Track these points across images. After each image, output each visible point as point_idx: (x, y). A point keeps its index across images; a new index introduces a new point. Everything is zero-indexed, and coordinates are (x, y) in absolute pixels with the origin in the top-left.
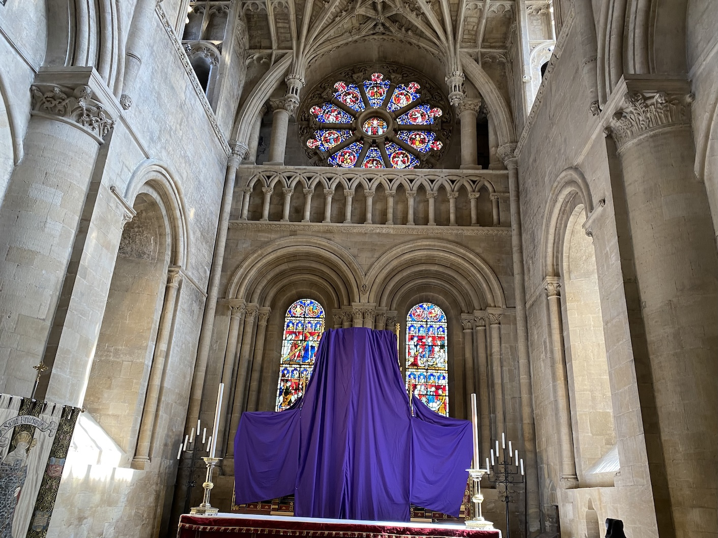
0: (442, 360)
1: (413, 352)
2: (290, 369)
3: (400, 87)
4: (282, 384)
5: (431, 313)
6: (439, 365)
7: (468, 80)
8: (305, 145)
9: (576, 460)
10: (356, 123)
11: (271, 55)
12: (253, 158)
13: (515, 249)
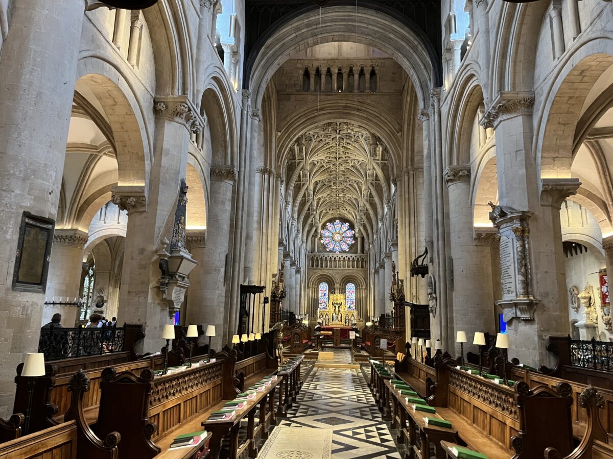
0: (354, 296)
2: (321, 298)
3: (344, 225)
5: (352, 285)
10: (333, 235)
12: (310, 251)
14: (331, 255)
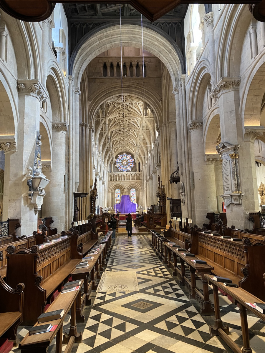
0: (135, 196)
1: (131, 195)
2: (117, 198)
3: (128, 156)
5: (133, 190)
10: (122, 162)
12: (109, 172)
14: (121, 173)
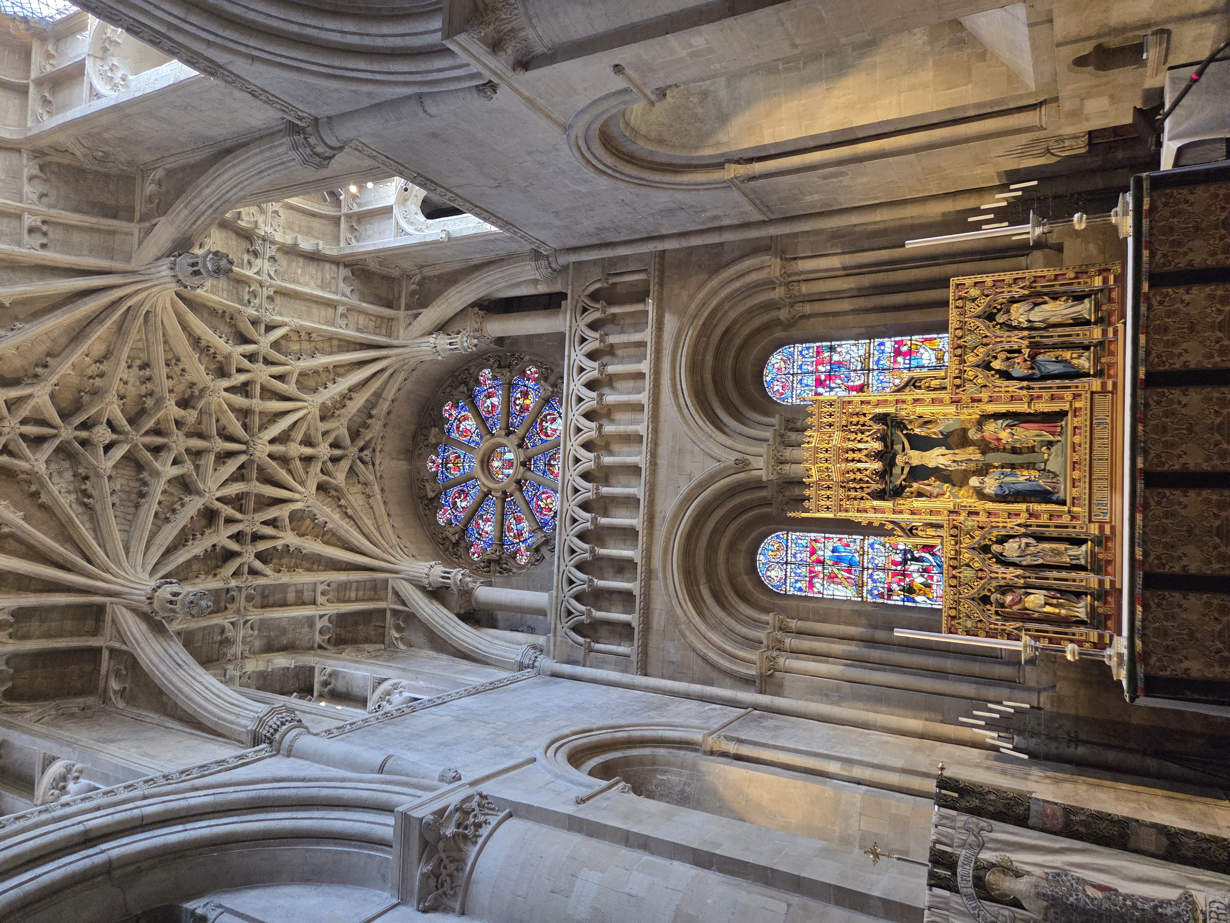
0: (854, 348)
1: (841, 393)
2: (870, 585)
3: (449, 429)
4: (895, 598)
5: (779, 369)
6: (862, 352)
7: (442, 328)
8: (521, 567)
9: (1012, 106)
10: (496, 490)
11: (395, 612)
12: (541, 640)
13: (685, 243)
